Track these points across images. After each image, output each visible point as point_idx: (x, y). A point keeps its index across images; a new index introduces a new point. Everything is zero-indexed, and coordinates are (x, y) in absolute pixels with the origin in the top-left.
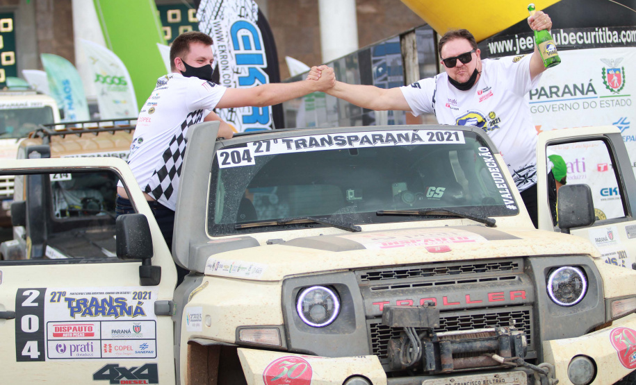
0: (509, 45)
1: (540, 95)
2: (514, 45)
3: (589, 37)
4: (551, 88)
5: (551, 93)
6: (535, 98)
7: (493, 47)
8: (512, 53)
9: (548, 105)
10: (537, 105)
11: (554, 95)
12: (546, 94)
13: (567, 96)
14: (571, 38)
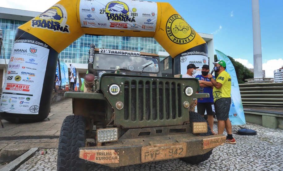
0: (186, 54)
3: (201, 53)
4: (194, 61)
7: (182, 55)
8: (187, 55)
13: (197, 63)
14: (198, 53)
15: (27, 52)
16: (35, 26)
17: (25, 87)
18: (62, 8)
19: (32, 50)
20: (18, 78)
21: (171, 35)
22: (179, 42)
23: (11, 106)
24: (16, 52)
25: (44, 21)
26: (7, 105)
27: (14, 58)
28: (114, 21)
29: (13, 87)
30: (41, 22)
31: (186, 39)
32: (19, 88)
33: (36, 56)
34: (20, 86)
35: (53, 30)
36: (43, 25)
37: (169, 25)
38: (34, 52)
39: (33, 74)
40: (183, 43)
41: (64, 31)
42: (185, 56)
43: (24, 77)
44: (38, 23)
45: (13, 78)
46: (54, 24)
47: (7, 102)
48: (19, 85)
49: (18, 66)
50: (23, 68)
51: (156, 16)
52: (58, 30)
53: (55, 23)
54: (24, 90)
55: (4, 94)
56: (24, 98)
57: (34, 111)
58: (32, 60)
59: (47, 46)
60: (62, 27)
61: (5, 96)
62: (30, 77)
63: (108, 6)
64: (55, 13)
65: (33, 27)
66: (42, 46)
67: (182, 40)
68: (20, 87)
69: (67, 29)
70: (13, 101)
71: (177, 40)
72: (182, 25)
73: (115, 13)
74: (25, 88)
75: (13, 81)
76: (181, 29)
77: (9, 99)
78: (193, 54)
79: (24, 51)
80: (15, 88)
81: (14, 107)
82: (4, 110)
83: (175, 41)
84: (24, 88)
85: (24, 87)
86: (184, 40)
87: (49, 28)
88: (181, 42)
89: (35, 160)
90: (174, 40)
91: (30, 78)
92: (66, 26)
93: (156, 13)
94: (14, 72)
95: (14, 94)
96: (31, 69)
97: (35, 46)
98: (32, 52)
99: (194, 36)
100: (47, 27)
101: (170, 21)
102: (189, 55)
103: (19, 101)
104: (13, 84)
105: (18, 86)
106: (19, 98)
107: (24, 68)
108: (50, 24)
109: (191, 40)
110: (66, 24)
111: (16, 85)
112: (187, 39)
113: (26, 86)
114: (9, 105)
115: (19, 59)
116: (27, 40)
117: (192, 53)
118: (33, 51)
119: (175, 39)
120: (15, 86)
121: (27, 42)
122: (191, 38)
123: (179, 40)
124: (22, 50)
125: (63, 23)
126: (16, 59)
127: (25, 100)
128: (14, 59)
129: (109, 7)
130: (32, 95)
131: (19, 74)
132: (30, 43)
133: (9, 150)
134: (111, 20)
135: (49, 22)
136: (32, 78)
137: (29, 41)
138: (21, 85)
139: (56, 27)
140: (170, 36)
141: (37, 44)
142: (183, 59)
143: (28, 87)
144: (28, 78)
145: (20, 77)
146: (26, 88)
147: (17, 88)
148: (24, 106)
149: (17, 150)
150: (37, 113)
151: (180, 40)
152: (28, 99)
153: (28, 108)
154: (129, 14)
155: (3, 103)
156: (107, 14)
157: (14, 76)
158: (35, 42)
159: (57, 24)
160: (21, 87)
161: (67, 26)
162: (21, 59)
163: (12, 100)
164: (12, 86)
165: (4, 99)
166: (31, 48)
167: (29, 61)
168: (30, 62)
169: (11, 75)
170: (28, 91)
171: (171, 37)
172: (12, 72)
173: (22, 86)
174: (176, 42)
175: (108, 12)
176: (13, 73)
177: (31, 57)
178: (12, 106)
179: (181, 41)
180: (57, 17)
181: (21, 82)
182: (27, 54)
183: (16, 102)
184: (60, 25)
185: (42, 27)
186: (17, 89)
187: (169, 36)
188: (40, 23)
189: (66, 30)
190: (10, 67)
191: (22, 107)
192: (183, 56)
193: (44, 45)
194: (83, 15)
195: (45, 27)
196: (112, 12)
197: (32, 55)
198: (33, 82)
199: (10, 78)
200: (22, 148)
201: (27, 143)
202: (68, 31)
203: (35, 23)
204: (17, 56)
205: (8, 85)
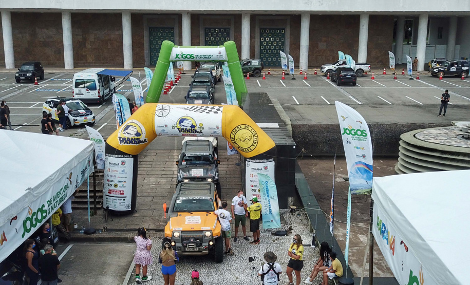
0: (249, 160)
3: (262, 161)
6: (252, 169)
7: (247, 160)
9: (254, 171)
12: (254, 169)
13: (257, 170)
14: (259, 161)
16: (122, 143)
18: (141, 125)
21: (236, 144)
24: (111, 164)
25: (128, 138)
26: (111, 205)
28: (185, 133)
29: (113, 192)
30: (126, 139)
33: (126, 167)
35: (136, 144)
36: (128, 141)
37: (233, 136)
40: (246, 151)
41: (143, 143)
42: (249, 162)
43: (120, 184)
44: (124, 140)
45: (113, 185)
49: (114, 176)
51: (220, 129)
52: (139, 143)
53: (137, 139)
54: (121, 194)
55: (107, 196)
56: (122, 199)
57: (128, 208)
58: (124, 171)
59: (132, 156)
60: (142, 141)
61: (108, 198)
63: (178, 123)
64: (136, 130)
65: (120, 144)
66: (128, 158)
70: (115, 202)
71: (241, 148)
72: (245, 136)
73: (185, 128)
75: (113, 188)
76: (243, 140)
77: (112, 200)
79: (117, 165)
80: (115, 193)
81: (116, 206)
84: (120, 192)
86: (246, 149)
87: (132, 143)
92: (145, 139)
93: (220, 126)
94: (112, 181)
95: (115, 197)
96: (123, 177)
97: (124, 160)
99: (255, 145)
101: (234, 133)
102: (251, 162)
103: (119, 202)
104: (113, 190)
105: (116, 191)
106: (118, 200)
107: (119, 177)
108: (133, 141)
110: (145, 137)
112: (249, 148)
114: (113, 205)
115: (114, 171)
117: (253, 161)
118: (123, 163)
122: (252, 148)
124: (116, 163)
125: (142, 138)
126: (112, 170)
127: (122, 201)
128: (110, 170)
129: (180, 123)
130: (126, 197)
131: (116, 183)
134: (182, 133)
135: (132, 139)
136: (125, 184)
137: (119, 156)
138: (118, 190)
141: (125, 158)
142: (247, 164)
144: (122, 185)
145: (118, 185)
146: (122, 192)
150: (130, 209)
152: (124, 200)
153: (125, 206)
154: (197, 128)
155: (107, 202)
156: (178, 129)
157: (113, 184)
158: (123, 156)
160: (118, 192)
162: (116, 171)
165: (108, 200)
166: (121, 161)
167: (121, 172)
169: (110, 183)
170: (123, 194)
172: (110, 181)
175: (179, 127)
177: (123, 169)
180: (138, 134)
181: (118, 188)
182: (119, 166)
185: (127, 143)
189: (145, 141)
190: (108, 176)
191: (121, 206)
193: (130, 156)
194: (158, 130)
195: (130, 143)
196: (182, 127)
197: (123, 167)
198: (126, 187)
199: (110, 185)
202: (146, 142)
204: (112, 168)
205: (109, 190)
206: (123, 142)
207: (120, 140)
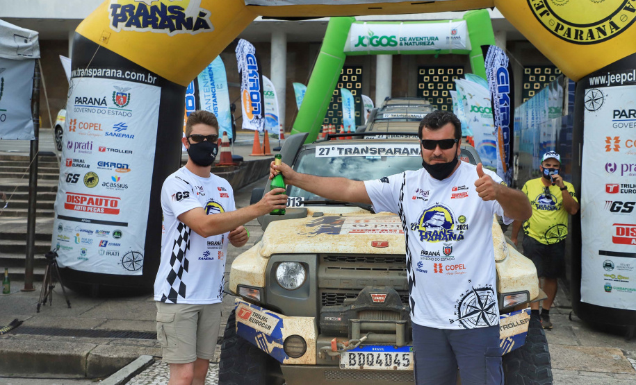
0: (603, 80)
1: (622, 115)
2: (607, 79)
4: (630, 111)
5: (630, 114)
6: (617, 117)
7: (592, 81)
8: (605, 85)
9: (626, 122)
10: (618, 122)
11: (632, 116)
12: (626, 115)
15: (108, 106)
16: (121, 25)
17: (109, 202)
19: (118, 98)
20: (91, 180)
21: (545, 12)
22: (576, 38)
23: (80, 252)
24: (80, 104)
25: (142, 6)
26: (71, 251)
27: (78, 122)
29: (82, 203)
30: (135, 11)
31: (600, 26)
32: (95, 206)
33: (129, 114)
34: (97, 200)
35: (167, 30)
36: (141, 19)
38: (124, 102)
39: (123, 167)
40: (590, 40)
41: (196, 28)
42: (601, 89)
43: (105, 175)
44: (127, 14)
45: (81, 179)
46: (169, 14)
47: (71, 243)
48: (94, 198)
49: (88, 146)
50: (100, 150)
52: (180, 28)
53: (172, 8)
54: (107, 211)
55: (62, 221)
56: (108, 232)
57: (131, 268)
58: (120, 127)
59: (155, 78)
60: (190, 19)
61: (64, 226)
62: (119, 175)
65: (114, 28)
66: (142, 82)
67: (586, 30)
68: (97, 204)
69: (204, 21)
70: (85, 241)
71: (569, 29)
74: (109, 207)
75: (80, 188)
77: (74, 233)
78: (627, 83)
79: (98, 103)
80: (87, 207)
81: (87, 256)
82: (67, 261)
83: (560, 33)
84: (106, 205)
85: (106, 201)
86: (593, 28)
87: (155, 27)
88: (585, 36)
89: (152, 375)
90: (556, 30)
91: (119, 178)
92: (202, 14)
94: (80, 163)
95: (86, 221)
96: (119, 151)
97: (124, 87)
98: (119, 103)
100: (150, 26)
102: (612, 85)
103: (97, 239)
104: (80, 196)
105: (92, 199)
106: (97, 232)
107: (104, 150)
108: (157, 15)
109: (621, 25)
110: (200, 7)
111: (88, 198)
112: (607, 23)
113: (111, 199)
114: (76, 250)
115: (90, 125)
116: (104, 70)
117: (625, 76)
118: (122, 99)
119: (559, 25)
120: (86, 199)
121: (105, 77)
122: (623, 19)
123: (573, 29)
124: (95, 99)
125: (191, 6)
126: (82, 125)
127: (110, 238)
128: (77, 126)
130: (125, 224)
131: (94, 168)
132: (113, 78)
133: (103, 355)
135: (154, 8)
136: (124, 177)
137: (109, 72)
138: (99, 198)
139: (174, 21)
140: (542, 15)
141: (130, 80)
142: (593, 100)
143: (116, 202)
144: (113, 179)
145: (97, 177)
146: (111, 205)
147: (90, 205)
148: (109, 253)
149: (115, 356)
150: (140, 273)
151: (577, 31)
152: (118, 234)
153: (118, 259)
155: (62, 243)
157: (82, 172)
158: (123, 74)
159: (176, 12)
160: (99, 202)
161: (205, 12)
162: (95, 125)
163: (80, 237)
164: (80, 200)
165: (63, 233)
166: (114, 92)
167: (113, 131)
168: (117, 133)
169: (73, 170)
170: (116, 212)
171: (545, 19)
172: (76, 163)
173: (101, 200)
174: (566, 37)
176: (78, 165)
177: (118, 119)
178: (84, 252)
179: (582, 32)
181: (98, 190)
182: (107, 110)
183: (89, 242)
184: (184, 15)
185: (138, 26)
186: (91, 209)
187: (539, 17)
188: (131, 14)
189: (201, 24)
190: (71, 147)
191: (105, 257)
192: (595, 86)
193: (146, 78)
195: (145, 25)
197: (120, 114)
198: (126, 186)
199: (73, 179)
200: (123, 354)
201: (130, 345)
202: (206, 27)
203: (119, 15)
204: (85, 116)
205: (70, 198)
206: (123, 21)
207: (114, 13)
